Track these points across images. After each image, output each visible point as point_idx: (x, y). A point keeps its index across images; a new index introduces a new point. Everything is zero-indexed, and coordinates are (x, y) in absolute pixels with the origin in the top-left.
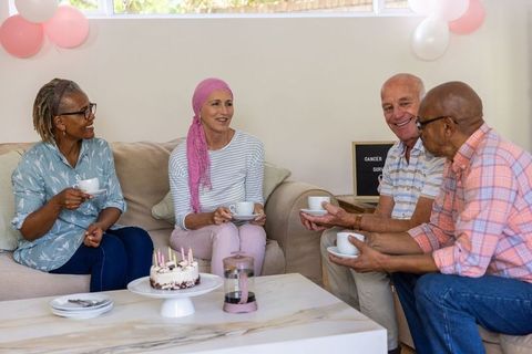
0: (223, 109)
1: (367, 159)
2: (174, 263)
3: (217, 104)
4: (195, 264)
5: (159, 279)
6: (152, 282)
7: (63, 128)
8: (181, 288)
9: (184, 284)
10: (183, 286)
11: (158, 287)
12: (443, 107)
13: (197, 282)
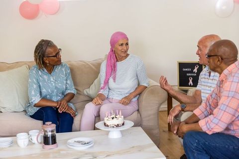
0: (124, 47)
1: (184, 70)
2: (114, 116)
3: (122, 45)
4: (122, 117)
5: (108, 123)
6: (105, 124)
7: (48, 62)
8: (117, 127)
9: (118, 125)
10: (118, 126)
11: (108, 126)
12: (218, 51)
13: (123, 124)
